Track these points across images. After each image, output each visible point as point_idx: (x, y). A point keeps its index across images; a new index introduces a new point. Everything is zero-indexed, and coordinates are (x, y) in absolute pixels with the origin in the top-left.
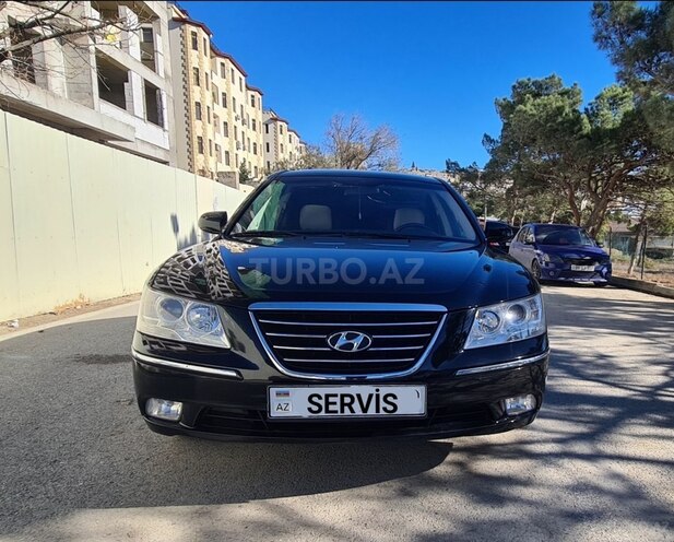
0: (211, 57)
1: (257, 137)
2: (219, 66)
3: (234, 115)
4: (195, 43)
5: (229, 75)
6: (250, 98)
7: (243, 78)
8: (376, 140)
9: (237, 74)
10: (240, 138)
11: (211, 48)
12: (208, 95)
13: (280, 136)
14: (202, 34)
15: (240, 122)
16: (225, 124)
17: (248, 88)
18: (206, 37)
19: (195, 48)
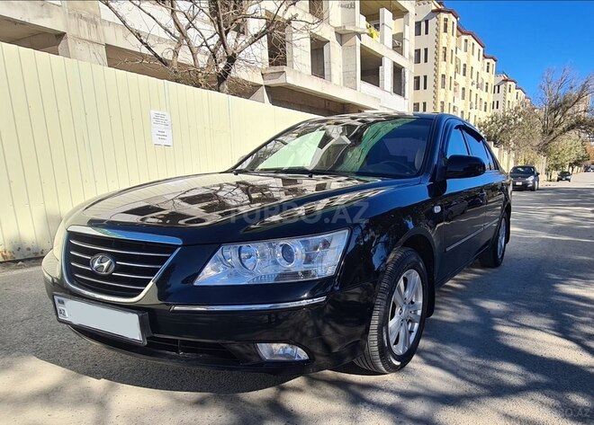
0: (458, 36)
1: (488, 97)
2: (463, 42)
3: (471, 81)
4: (446, 26)
5: (470, 48)
6: (486, 65)
7: (482, 49)
8: (584, 87)
9: (477, 46)
10: (473, 100)
11: (458, 28)
12: (452, 67)
13: (508, 94)
14: (452, 18)
15: (475, 86)
16: (464, 89)
17: (485, 57)
18: (455, 20)
19: (445, 31)
